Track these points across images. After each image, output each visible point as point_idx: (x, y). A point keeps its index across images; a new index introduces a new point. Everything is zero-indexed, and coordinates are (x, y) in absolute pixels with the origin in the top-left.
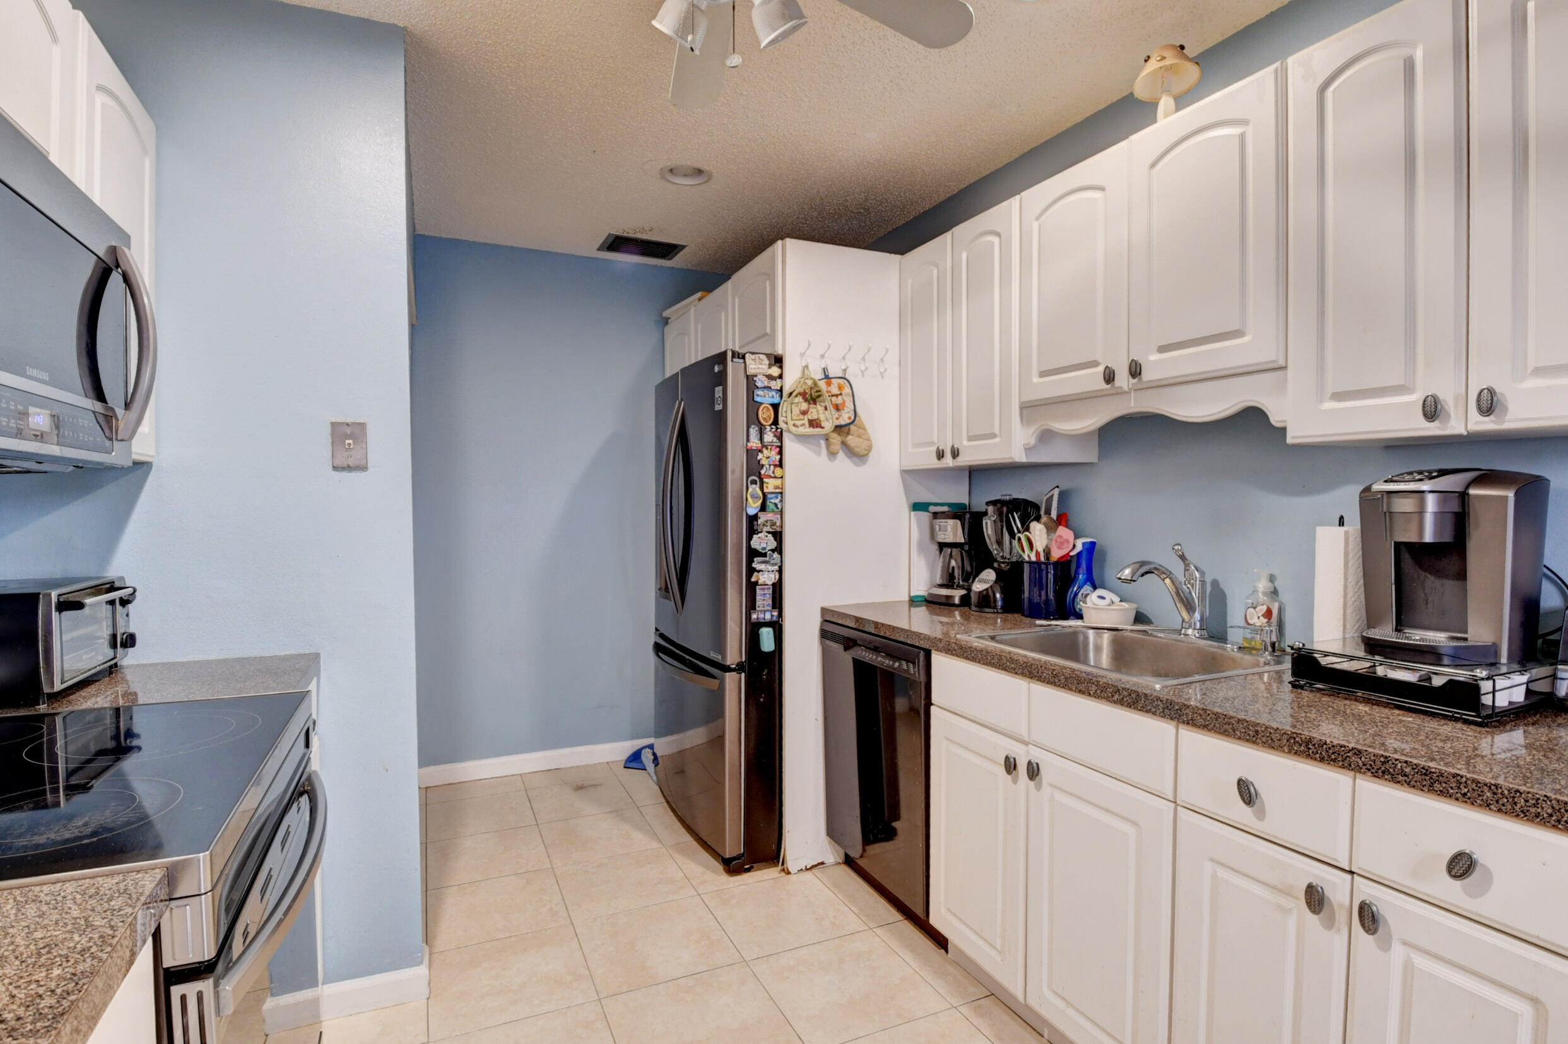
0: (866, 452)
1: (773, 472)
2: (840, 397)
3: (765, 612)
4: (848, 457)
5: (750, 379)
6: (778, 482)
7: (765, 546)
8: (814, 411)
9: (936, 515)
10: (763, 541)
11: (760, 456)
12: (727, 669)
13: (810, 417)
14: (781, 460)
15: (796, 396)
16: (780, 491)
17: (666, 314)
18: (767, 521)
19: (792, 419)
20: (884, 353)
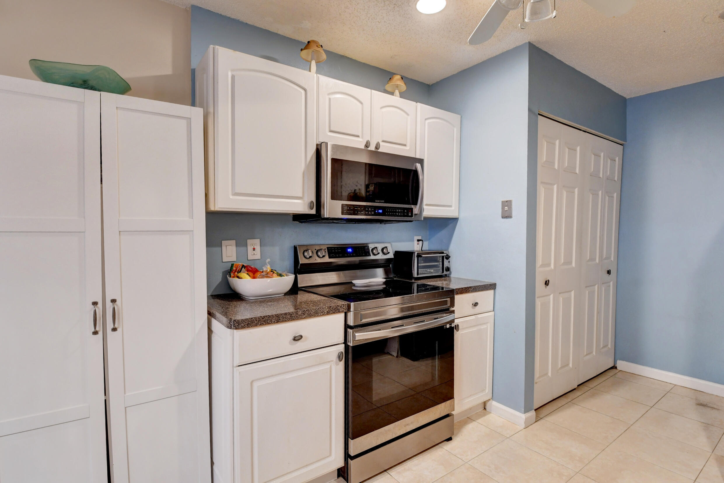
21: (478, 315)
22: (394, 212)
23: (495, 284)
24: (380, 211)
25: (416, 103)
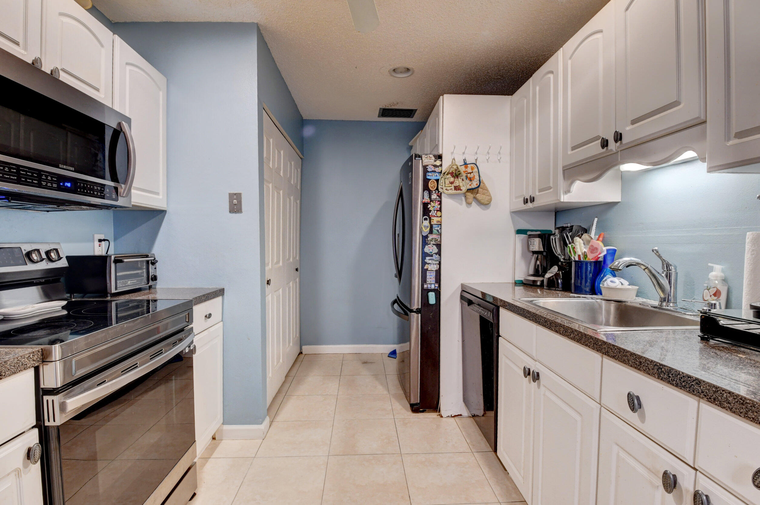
0: (488, 202)
1: (436, 214)
2: (472, 174)
3: (431, 284)
4: (478, 205)
5: (425, 168)
6: (439, 219)
7: (432, 251)
8: (457, 181)
9: (530, 236)
10: (430, 249)
11: (429, 206)
12: (412, 311)
13: (455, 185)
14: (441, 208)
15: (447, 174)
16: (440, 223)
17: (410, 144)
18: (432, 239)
19: (445, 187)
20: (500, 149)
21: (210, 329)
22: (91, 189)
23: (223, 290)
24: (69, 185)
25: (114, 34)
